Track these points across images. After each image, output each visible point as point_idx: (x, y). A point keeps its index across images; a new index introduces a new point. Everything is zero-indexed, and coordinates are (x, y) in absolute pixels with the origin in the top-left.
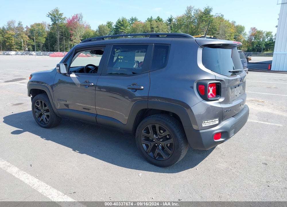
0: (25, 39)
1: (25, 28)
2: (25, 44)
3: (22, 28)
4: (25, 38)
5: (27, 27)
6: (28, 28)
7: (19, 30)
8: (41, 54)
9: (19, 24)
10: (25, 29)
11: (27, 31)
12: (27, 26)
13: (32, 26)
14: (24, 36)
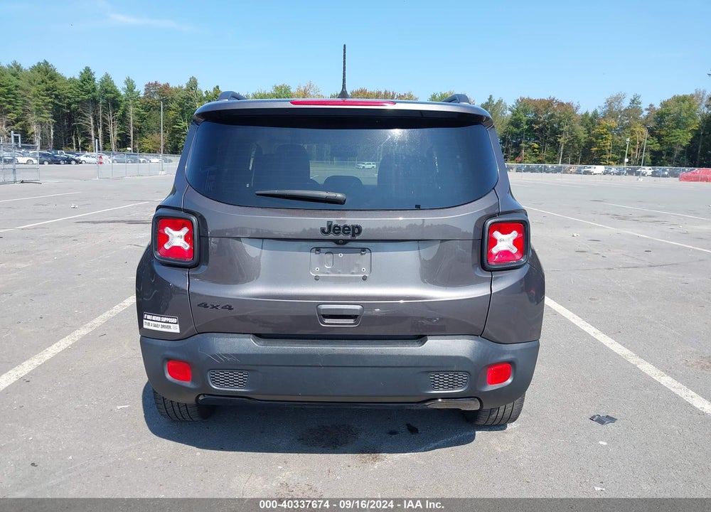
0: (638, 137)
1: (646, 109)
2: (634, 149)
3: (639, 111)
4: (639, 134)
5: (651, 108)
6: (654, 108)
7: (629, 116)
8: (666, 173)
9: (633, 101)
10: (646, 113)
11: (647, 117)
12: (651, 105)
13: (664, 105)
14: (638, 129)
